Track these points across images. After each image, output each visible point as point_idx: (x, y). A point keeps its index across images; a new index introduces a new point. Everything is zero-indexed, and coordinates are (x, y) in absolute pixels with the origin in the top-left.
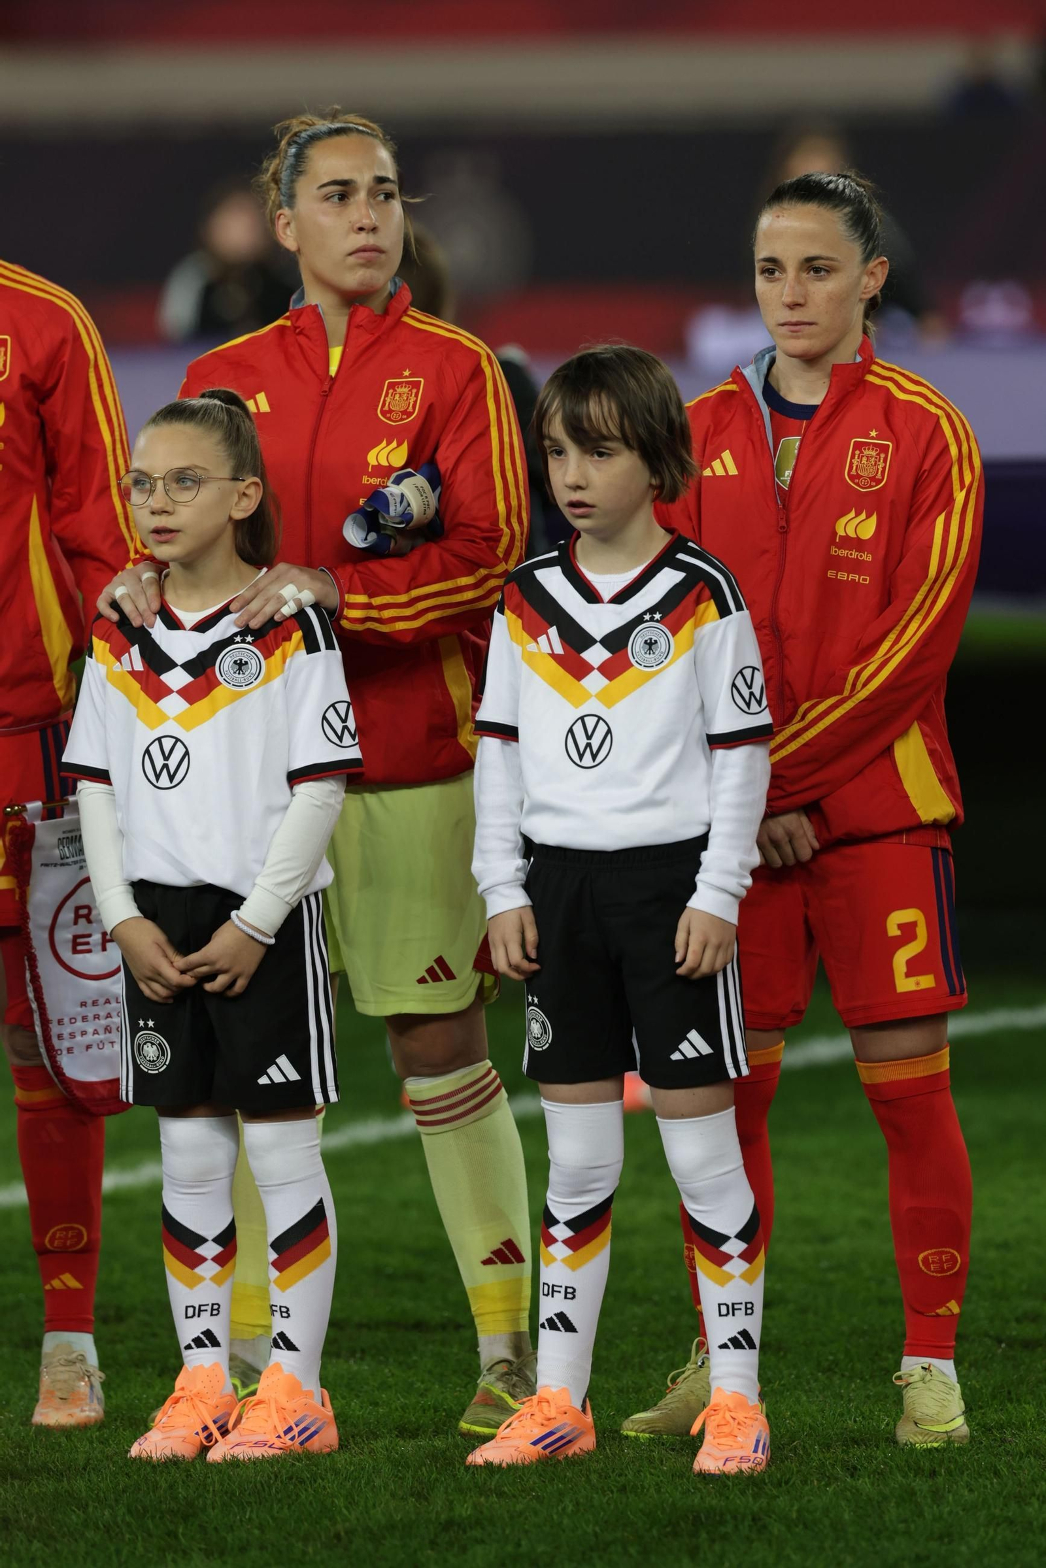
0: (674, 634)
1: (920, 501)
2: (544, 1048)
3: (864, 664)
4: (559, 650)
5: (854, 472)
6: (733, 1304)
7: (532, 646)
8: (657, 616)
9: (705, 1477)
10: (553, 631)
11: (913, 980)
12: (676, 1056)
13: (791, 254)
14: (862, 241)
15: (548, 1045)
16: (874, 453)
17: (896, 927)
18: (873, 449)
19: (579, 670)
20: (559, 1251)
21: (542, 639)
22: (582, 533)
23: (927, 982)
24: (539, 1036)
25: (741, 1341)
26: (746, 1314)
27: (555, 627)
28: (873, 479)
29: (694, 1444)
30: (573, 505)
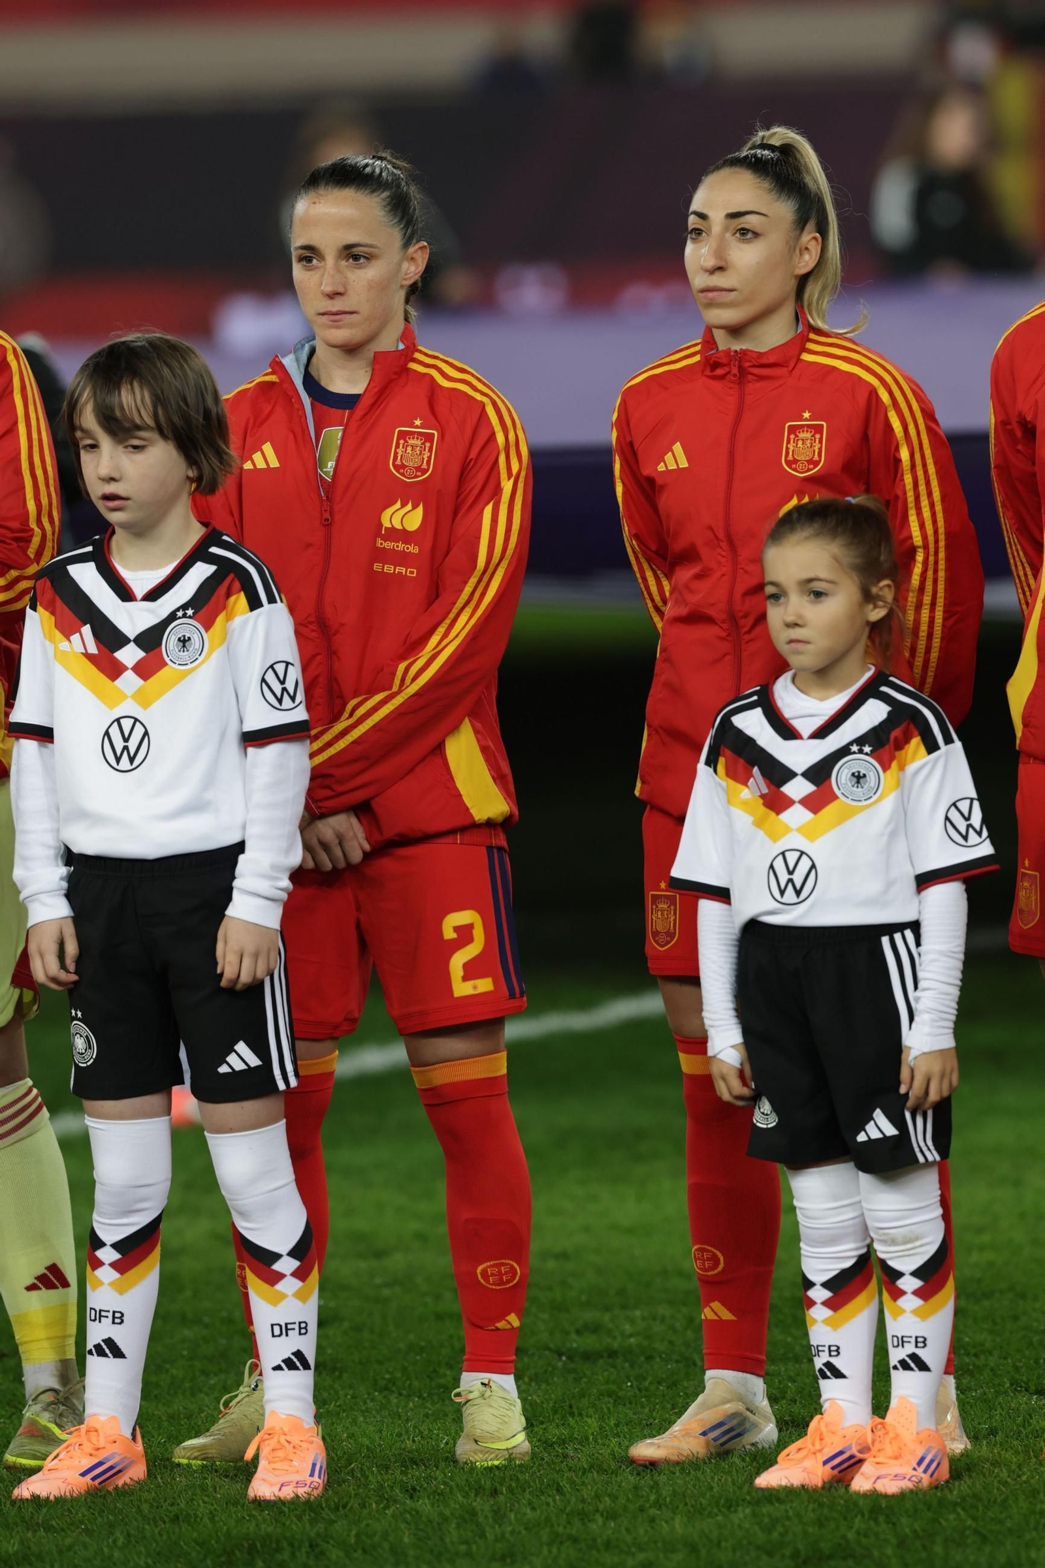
0: (207, 630)
1: (468, 490)
2: (89, 1064)
3: (412, 660)
4: (93, 649)
5: (398, 462)
6: (286, 1324)
7: (64, 645)
8: (190, 612)
9: (260, 1503)
10: (87, 630)
11: (470, 984)
12: (223, 1069)
13: (329, 241)
14: (402, 226)
15: (92, 1060)
16: (419, 442)
17: (452, 930)
18: (418, 438)
19: (114, 670)
20: (106, 1274)
21: (76, 638)
22: (117, 529)
23: (484, 985)
24: (84, 1051)
25: (295, 1362)
26: (300, 1334)
27: (88, 625)
28: (418, 469)
29: (248, 1470)
30: (107, 498)
